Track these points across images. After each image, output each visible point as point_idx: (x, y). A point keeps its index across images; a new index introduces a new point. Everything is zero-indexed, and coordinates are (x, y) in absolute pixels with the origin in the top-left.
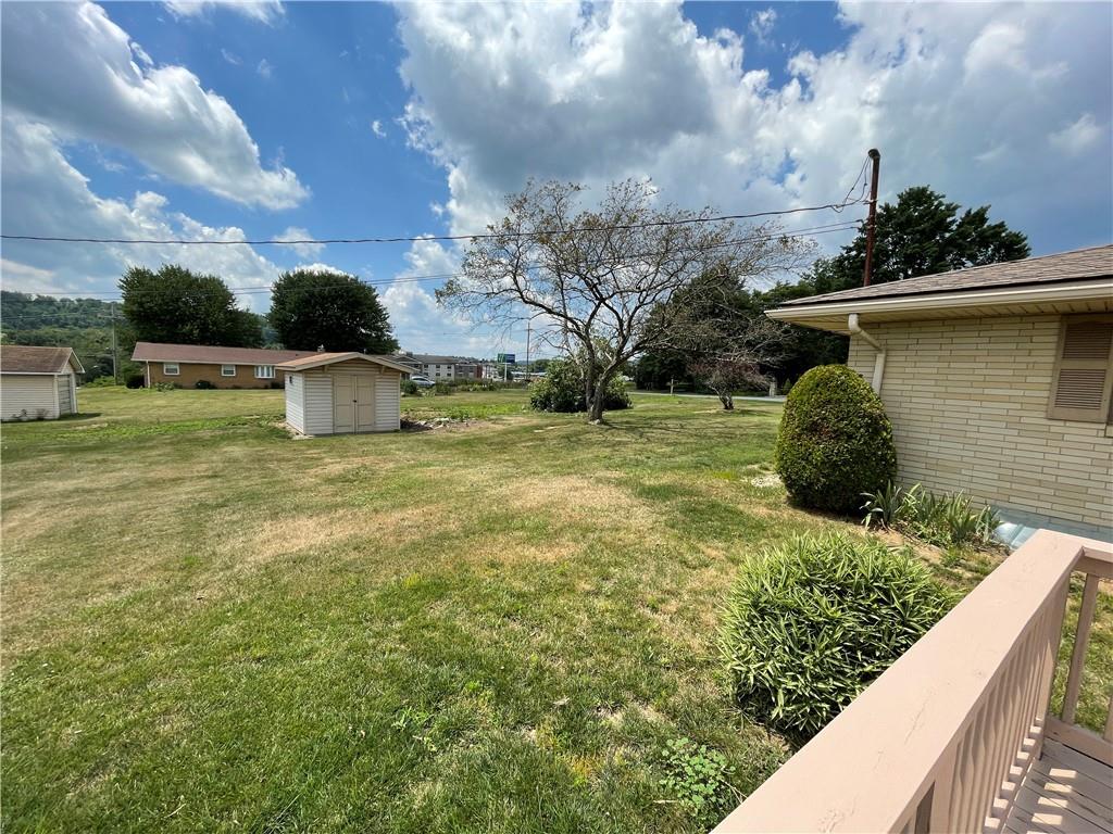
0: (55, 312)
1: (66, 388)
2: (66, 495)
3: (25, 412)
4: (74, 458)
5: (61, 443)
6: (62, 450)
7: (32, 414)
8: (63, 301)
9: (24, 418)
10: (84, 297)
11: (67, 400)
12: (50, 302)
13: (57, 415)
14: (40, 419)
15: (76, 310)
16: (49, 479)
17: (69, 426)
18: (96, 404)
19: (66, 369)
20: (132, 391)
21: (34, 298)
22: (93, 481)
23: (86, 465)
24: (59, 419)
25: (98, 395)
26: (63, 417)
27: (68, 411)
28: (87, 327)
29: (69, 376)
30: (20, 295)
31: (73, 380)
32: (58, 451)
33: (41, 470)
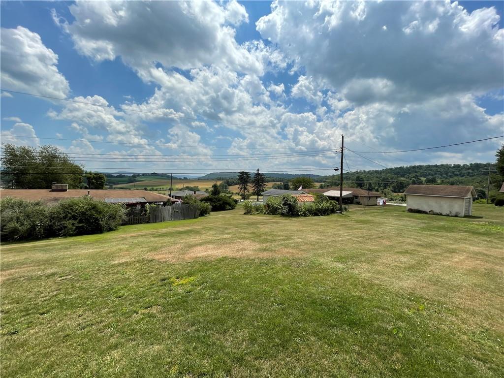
0: (460, 170)
1: (468, 204)
2: (477, 254)
3: (451, 212)
4: (475, 237)
5: (467, 228)
6: (469, 232)
7: (453, 213)
8: (464, 165)
9: (450, 215)
10: (473, 163)
11: (468, 209)
12: (459, 166)
13: (463, 215)
14: (456, 216)
15: (469, 169)
16: (465, 243)
17: (469, 221)
18: (479, 212)
19: (469, 196)
20: (498, 207)
21: (453, 165)
22: (487, 250)
23: (481, 242)
24: (463, 217)
25: (480, 208)
26: (465, 216)
27: (467, 214)
28: (473, 176)
29: (470, 198)
30: (447, 165)
31: (472, 200)
32: (466, 231)
33: (461, 239)
